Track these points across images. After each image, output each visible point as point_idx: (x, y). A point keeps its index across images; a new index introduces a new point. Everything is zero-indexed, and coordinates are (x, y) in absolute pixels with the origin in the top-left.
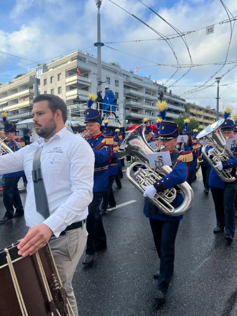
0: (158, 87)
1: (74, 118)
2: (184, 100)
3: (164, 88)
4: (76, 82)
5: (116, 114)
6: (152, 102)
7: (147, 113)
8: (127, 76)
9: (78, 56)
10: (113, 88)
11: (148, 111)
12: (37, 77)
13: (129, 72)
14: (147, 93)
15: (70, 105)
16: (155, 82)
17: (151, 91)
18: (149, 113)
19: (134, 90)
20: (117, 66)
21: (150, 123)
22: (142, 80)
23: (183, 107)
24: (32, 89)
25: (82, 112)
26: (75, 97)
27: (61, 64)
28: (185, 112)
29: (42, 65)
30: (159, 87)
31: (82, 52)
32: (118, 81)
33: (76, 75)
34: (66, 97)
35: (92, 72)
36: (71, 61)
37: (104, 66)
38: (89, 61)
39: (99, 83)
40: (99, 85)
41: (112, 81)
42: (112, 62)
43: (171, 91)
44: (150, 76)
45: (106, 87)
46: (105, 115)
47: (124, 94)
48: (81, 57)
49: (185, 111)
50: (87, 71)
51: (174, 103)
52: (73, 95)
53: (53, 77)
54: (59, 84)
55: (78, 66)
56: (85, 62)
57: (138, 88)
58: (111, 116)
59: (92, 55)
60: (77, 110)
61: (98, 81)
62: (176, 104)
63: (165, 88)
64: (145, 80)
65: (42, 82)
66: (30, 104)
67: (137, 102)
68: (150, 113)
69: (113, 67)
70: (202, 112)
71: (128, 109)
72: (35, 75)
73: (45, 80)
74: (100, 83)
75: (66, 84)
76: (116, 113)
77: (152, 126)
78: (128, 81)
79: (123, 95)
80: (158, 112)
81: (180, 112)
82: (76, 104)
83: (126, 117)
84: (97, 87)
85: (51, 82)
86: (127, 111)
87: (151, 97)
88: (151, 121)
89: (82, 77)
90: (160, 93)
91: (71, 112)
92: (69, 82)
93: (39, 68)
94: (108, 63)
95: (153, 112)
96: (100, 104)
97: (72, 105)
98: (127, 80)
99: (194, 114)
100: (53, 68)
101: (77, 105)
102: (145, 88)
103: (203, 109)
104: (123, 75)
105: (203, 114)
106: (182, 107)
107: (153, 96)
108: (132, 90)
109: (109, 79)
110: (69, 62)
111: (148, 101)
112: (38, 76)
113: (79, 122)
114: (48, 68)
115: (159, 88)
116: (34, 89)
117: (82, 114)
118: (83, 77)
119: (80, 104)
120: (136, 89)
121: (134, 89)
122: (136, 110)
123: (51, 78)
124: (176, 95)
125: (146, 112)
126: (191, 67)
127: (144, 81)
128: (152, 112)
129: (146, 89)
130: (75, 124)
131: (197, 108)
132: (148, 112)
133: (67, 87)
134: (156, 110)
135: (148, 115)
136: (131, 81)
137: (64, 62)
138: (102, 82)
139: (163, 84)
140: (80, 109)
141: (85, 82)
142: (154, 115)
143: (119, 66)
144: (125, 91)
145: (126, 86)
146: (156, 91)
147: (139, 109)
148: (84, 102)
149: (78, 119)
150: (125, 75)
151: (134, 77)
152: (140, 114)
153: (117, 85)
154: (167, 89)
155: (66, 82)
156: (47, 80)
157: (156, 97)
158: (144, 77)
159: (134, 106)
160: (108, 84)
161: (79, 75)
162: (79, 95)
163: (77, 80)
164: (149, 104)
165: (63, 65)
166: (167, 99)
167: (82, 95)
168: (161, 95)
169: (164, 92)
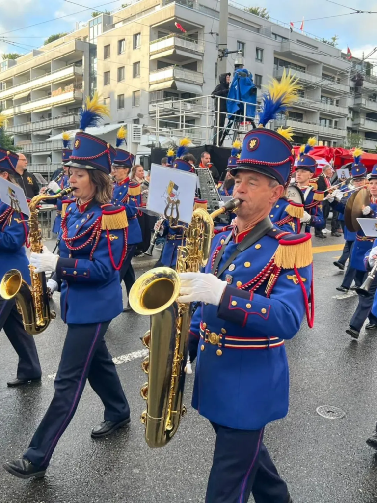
0: (352, 63)
1: (165, 129)
3: (364, 66)
4: (170, 52)
6: (337, 97)
7: (323, 121)
8: (283, 38)
10: (250, 65)
11: (326, 117)
12: (89, 40)
13: (287, 30)
14: (324, 76)
15: (157, 101)
16: (345, 52)
17: (334, 72)
18: (328, 121)
19: (296, 69)
20: (263, 16)
21: (329, 143)
22: (317, 48)
24: (80, 66)
25: (182, 117)
26: (169, 84)
27: (142, 12)
29: (102, 14)
30: (355, 63)
32: (262, 50)
33: (171, 37)
34: (150, 85)
35: (207, 30)
36: (163, 5)
37: (232, 17)
38: (200, 5)
39: (221, 53)
40: (220, 57)
41: (250, 50)
42: (250, 8)
44: (334, 39)
45: (236, 63)
46: (232, 124)
50: (196, 28)
52: (165, 81)
53: (124, 40)
54: (136, 56)
55: (177, 17)
56: (192, 6)
57: (307, 65)
58: (245, 127)
60: (171, 112)
61: (220, 50)
63: (369, 67)
64: (322, 48)
65: (100, 51)
66: (75, 98)
67: (303, 97)
68: (331, 121)
69: (252, 18)
72: (87, 37)
73: (107, 48)
74: (224, 54)
75: (150, 55)
76: (254, 121)
77: (334, 150)
78: (285, 50)
80: (348, 119)
82: (170, 99)
84: (216, 64)
85: (119, 53)
87: (336, 87)
88: (331, 139)
89: (185, 41)
90: (355, 77)
91: (160, 116)
92: (158, 52)
93: (96, 21)
94: (242, 8)
95: (337, 120)
96: (221, 99)
97: (161, 101)
98: (282, 47)
100: (125, 21)
101: (171, 101)
102: (322, 65)
104: (273, 36)
107: (339, 83)
108: (294, 69)
109: (243, 44)
110: (158, 8)
111: (328, 95)
112: (93, 39)
113: (174, 139)
114: (115, 20)
115: (354, 67)
116: (83, 67)
117: (182, 122)
118: (187, 40)
119: (178, 99)
120: (301, 67)
121: (296, 67)
122: (298, 114)
123: (120, 42)
125: (321, 119)
127: (320, 49)
128: (334, 120)
129: (324, 68)
130: (167, 144)
132: (326, 119)
133: (151, 62)
134: (345, 116)
135: (326, 126)
136: (291, 50)
137: (148, 8)
138: (229, 51)
139: (363, 56)
140: (179, 111)
141: (189, 51)
142: (339, 128)
143: (267, 15)
144: (277, 72)
145: (281, 60)
146: (348, 72)
147: (306, 111)
148: (186, 95)
149: (172, 133)
150: (278, 37)
151: (298, 40)
152: (307, 123)
153: (259, 58)
154: (372, 68)
155: (151, 51)
156: (112, 47)
157: (346, 86)
158: (322, 40)
159: (296, 105)
160: (240, 55)
161: (179, 37)
162: (178, 80)
163: (174, 47)
164: (329, 102)
165: (145, 14)
166: (370, 91)
167: (182, 80)
168: (358, 81)
169: (364, 75)
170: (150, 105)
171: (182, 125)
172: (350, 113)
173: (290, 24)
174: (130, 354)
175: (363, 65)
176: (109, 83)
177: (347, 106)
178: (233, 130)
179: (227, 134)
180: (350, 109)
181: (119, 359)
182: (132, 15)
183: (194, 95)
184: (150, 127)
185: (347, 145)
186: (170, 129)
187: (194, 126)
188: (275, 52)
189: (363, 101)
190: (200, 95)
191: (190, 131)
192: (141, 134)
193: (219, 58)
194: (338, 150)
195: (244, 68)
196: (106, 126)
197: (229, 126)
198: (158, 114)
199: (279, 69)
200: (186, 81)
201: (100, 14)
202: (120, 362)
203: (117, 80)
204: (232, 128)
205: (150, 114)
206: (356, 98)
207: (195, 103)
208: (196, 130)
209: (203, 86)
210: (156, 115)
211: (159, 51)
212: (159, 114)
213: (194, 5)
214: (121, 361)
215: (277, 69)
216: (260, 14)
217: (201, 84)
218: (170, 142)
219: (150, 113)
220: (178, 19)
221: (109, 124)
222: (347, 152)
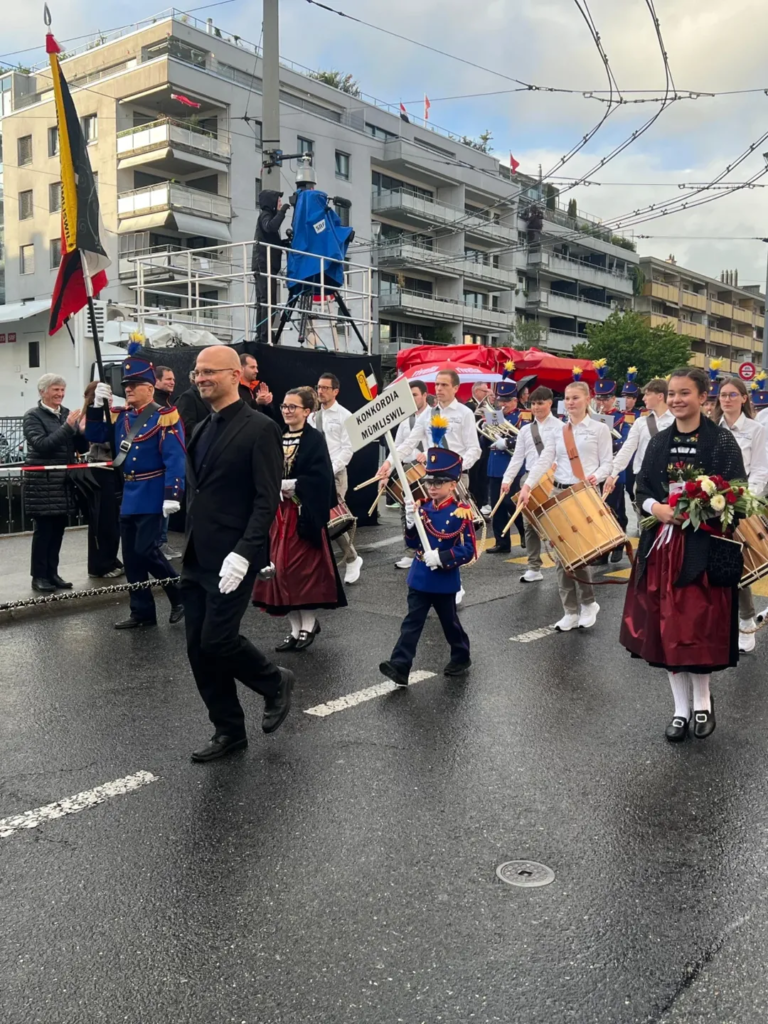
0: (519, 185)
1: (154, 310)
2: (628, 246)
3: (543, 192)
4: (162, 153)
5: (346, 298)
6: (495, 251)
7: (471, 297)
8: (388, 133)
9: (173, 39)
10: (327, 184)
11: (477, 289)
13: (396, 118)
14: (470, 209)
15: (137, 254)
16: (507, 164)
17: (490, 203)
18: (480, 297)
19: (416, 196)
20: (346, 90)
21: (485, 339)
22: (453, 154)
23: (626, 273)
25: (193, 285)
26: (160, 219)
27: (98, 72)
28: (634, 295)
29: (12, 72)
30: (524, 184)
31: (191, 23)
32: (347, 156)
33: (161, 124)
34: (120, 220)
35: (236, 111)
36: (144, 60)
37: (286, 90)
38: (220, 63)
39: (267, 158)
40: (267, 165)
41: (324, 153)
42: (321, 72)
43: (573, 206)
44: (485, 139)
45: (300, 178)
46: (296, 299)
47: (373, 211)
48: (183, 42)
49: (631, 292)
50: (207, 107)
51: (586, 259)
52: (151, 211)
55: (172, 84)
56: (202, 65)
57: (435, 187)
58: (323, 307)
59: (237, 38)
60: (167, 276)
61: (265, 152)
62: (595, 260)
63: (551, 192)
64: (463, 155)
65: (9, 149)
67: (431, 249)
68: (485, 298)
69: (326, 92)
70: (705, 298)
71: (391, 278)
73: (24, 143)
74: (274, 160)
75: (119, 160)
77: (497, 353)
78: (393, 156)
79: (369, 216)
80: (517, 293)
81: (610, 298)
82: (163, 249)
83: (380, 312)
84: (258, 180)
85: (52, 152)
86: (385, 285)
87: (492, 230)
88: (487, 331)
89: (191, 134)
90: (526, 214)
91: (146, 282)
92: (134, 153)
94: (305, 73)
95: (496, 294)
97: (144, 253)
98: (386, 152)
99: (668, 304)
101: (166, 253)
102: (464, 187)
103: (707, 283)
104: (369, 130)
105: (709, 306)
106: (621, 276)
107: (497, 223)
108: (410, 194)
109: (310, 143)
110: (132, 65)
111: (478, 245)
113: (177, 329)
115: (525, 192)
117: (194, 295)
118: (195, 130)
119: (180, 250)
120: (424, 191)
121: (415, 191)
122: (423, 283)
123: (53, 130)
124: (594, 224)
125: (466, 292)
126: (668, 102)
127: (459, 157)
128: (491, 295)
129: (469, 194)
130: (162, 339)
131: (682, 280)
132: (476, 294)
133: (121, 173)
134: (512, 287)
135: (476, 306)
136: (404, 157)
137: (112, 63)
138: (284, 154)
139: (541, 171)
140: (186, 274)
141: (201, 153)
142: (503, 309)
143: (354, 88)
144: (379, 201)
145: (384, 176)
146: (513, 203)
147: (438, 278)
148: (196, 241)
149: (170, 318)
150: (377, 132)
151: (416, 139)
152: (442, 300)
153: (343, 171)
154: (558, 196)
155: (120, 151)
156: (34, 140)
157: (511, 229)
158: (462, 141)
159: (417, 265)
160: (306, 164)
161: (178, 125)
162: (178, 210)
163: (169, 145)
164: (481, 260)
165: (104, 76)
166: (556, 239)
167: (188, 211)
168: (533, 220)
169: (543, 208)
170: (124, 262)
171: (194, 301)
172: (521, 281)
173: (399, 107)
174: (99, 788)
175: (541, 188)
176: (32, 214)
177: (514, 268)
178: (300, 313)
179: (289, 320)
180: (520, 273)
181: (76, 800)
182: (78, 76)
183: (214, 242)
184: (124, 305)
185: (516, 342)
186: (167, 309)
187: (216, 304)
188: (374, 161)
189: (544, 258)
190: (226, 243)
191: (208, 315)
192: (105, 320)
193: (266, 167)
194: (503, 351)
195: (316, 188)
196: (27, 303)
197: (291, 304)
198: (141, 279)
199: (383, 193)
200: (195, 213)
201: (6, 72)
202: (76, 807)
203: (48, 208)
204: (296, 308)
205: (122, 279)
206: (531, 252)
207: (216, 257)
208: (220, 311)
209: (232, 224)
210: (138, 280)
211: (137, 152)
212: (143, 279)
213: (207, 63)
214: (79, 804)
215: (379, 194)
216: (342, 85)
217: (228, 221)
218: (169, 335)
219: (122, 276)
220: (174, 88)
221: (33, 299)
222: (521, 355)
